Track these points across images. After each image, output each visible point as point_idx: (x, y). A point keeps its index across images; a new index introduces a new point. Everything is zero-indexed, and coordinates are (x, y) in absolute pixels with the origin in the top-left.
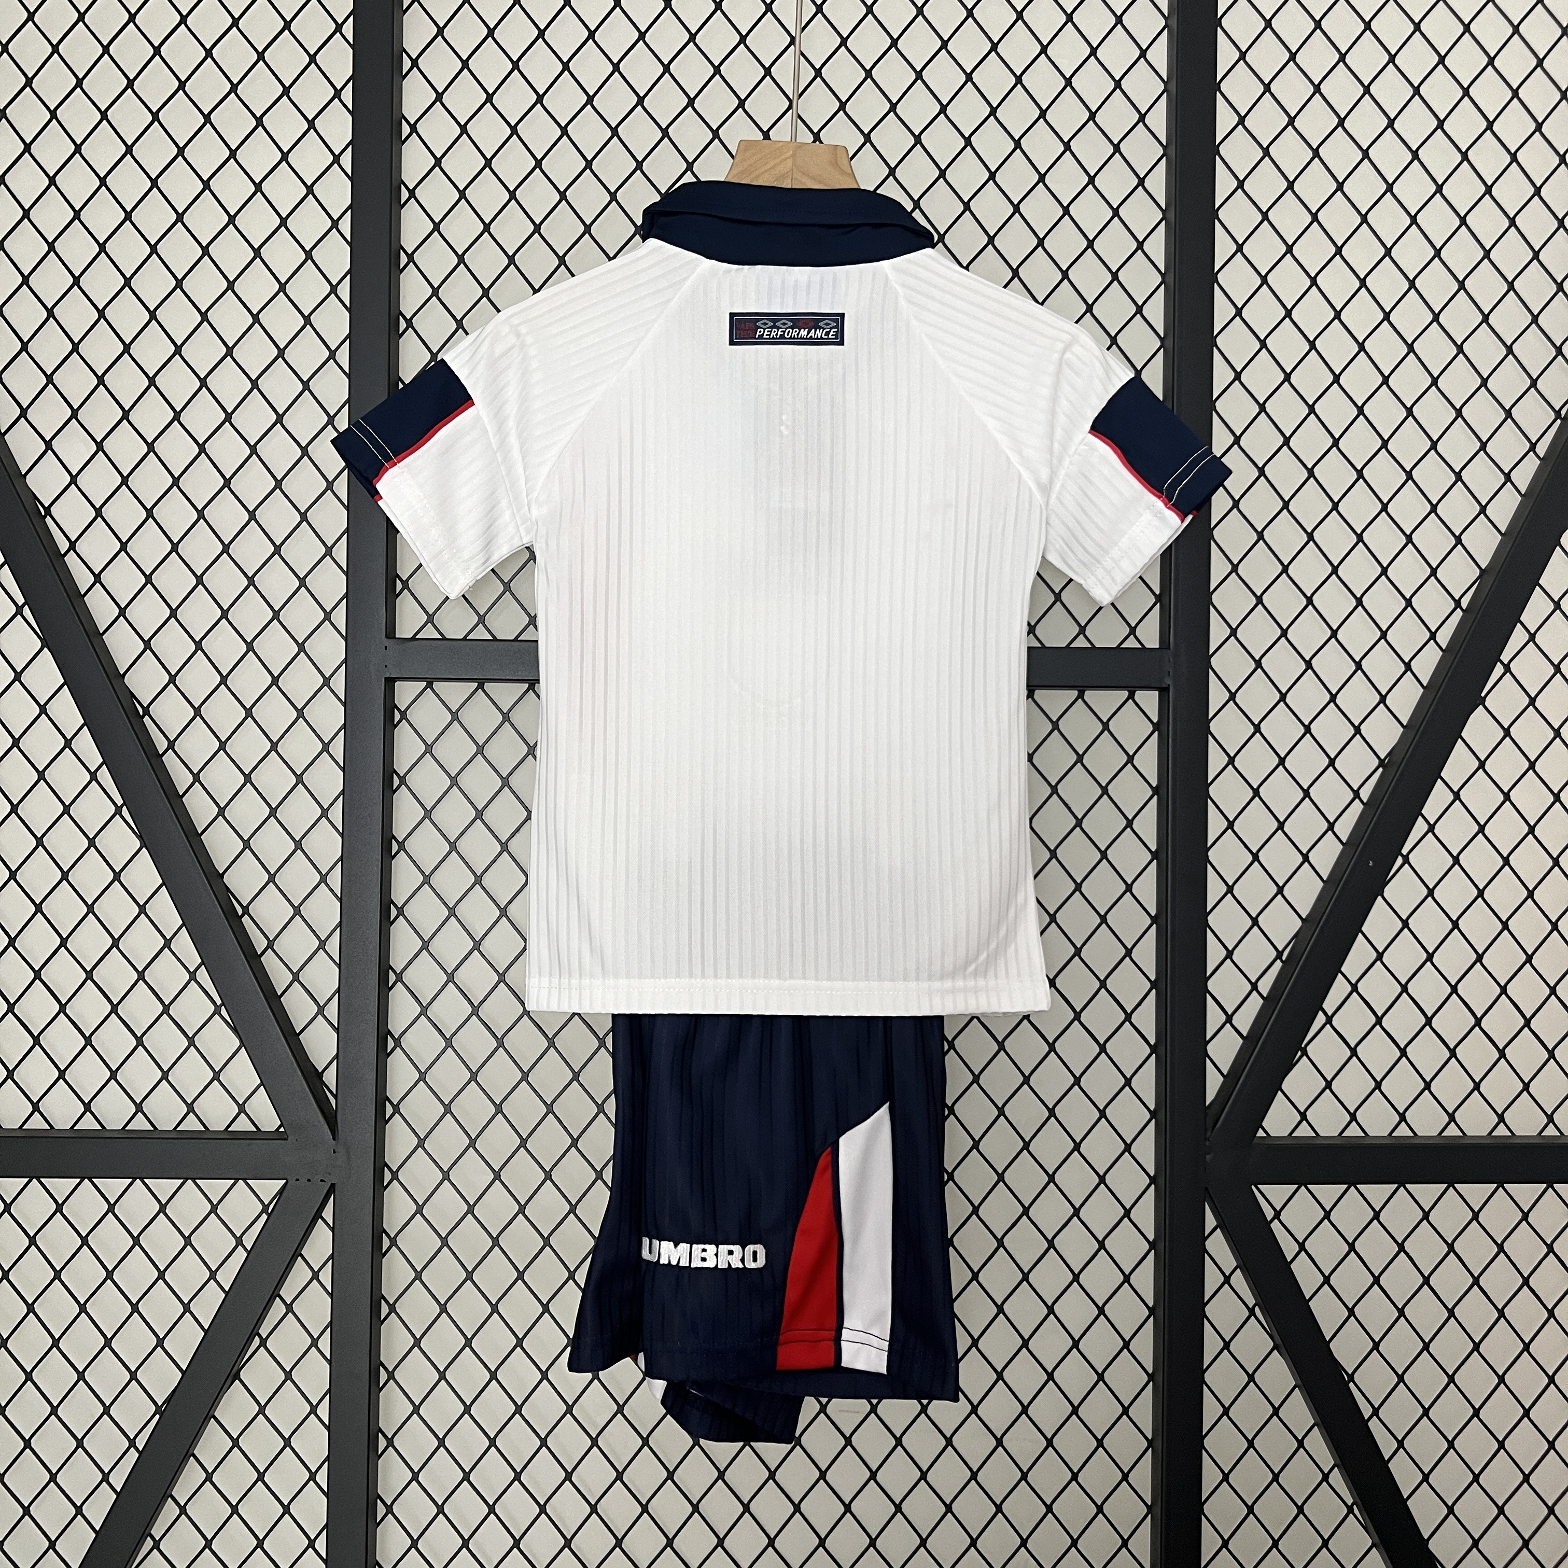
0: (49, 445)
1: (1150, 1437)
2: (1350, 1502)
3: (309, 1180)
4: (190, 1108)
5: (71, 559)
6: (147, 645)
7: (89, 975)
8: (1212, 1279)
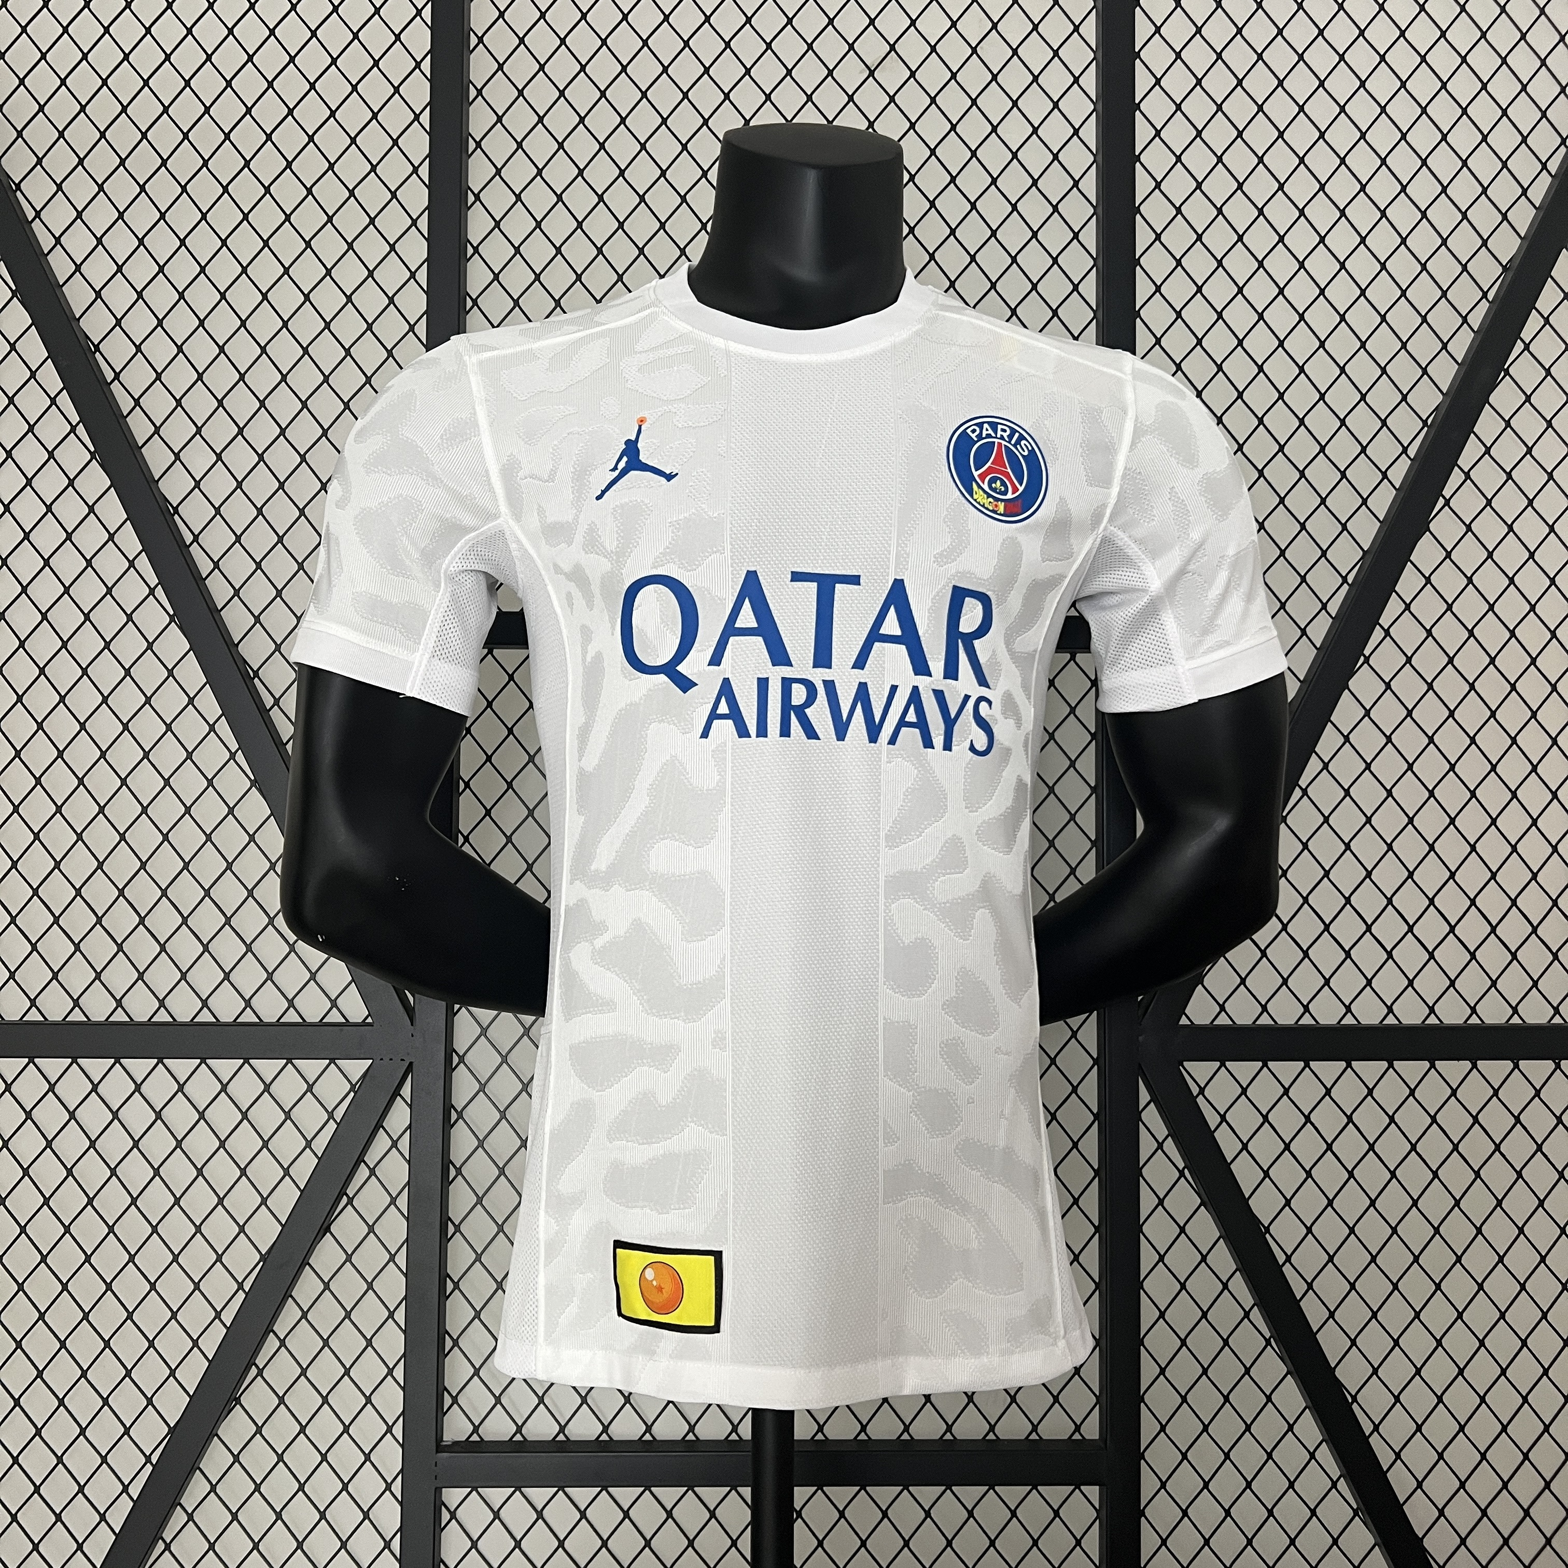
0: (177, 456)
1: (1097, 1281)
2: (1268, 1335)
3: (391, 1059)
4: (291, 1003)
5: (195, 549)
6: (257, 619)
7: (207, 893)
8: (1146, 1145)
